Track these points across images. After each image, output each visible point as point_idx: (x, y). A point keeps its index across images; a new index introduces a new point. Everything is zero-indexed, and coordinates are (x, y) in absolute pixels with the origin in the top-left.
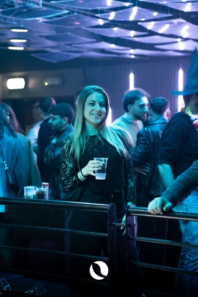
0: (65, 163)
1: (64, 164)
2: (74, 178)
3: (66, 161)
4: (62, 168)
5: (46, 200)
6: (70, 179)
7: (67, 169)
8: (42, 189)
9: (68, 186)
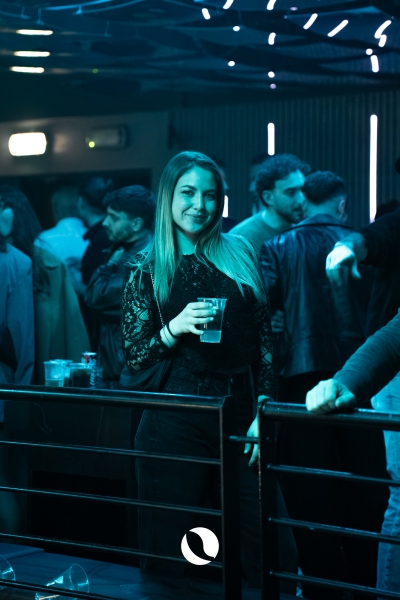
0: (132, 311)
1: (129, 314)
2: (152, 342)
3: (134, 307)
4: (125, 323)
5: (91, 388)
6: (143, 344)
7: (136, 324)
8: (83, 365)
9: (139, 359)
